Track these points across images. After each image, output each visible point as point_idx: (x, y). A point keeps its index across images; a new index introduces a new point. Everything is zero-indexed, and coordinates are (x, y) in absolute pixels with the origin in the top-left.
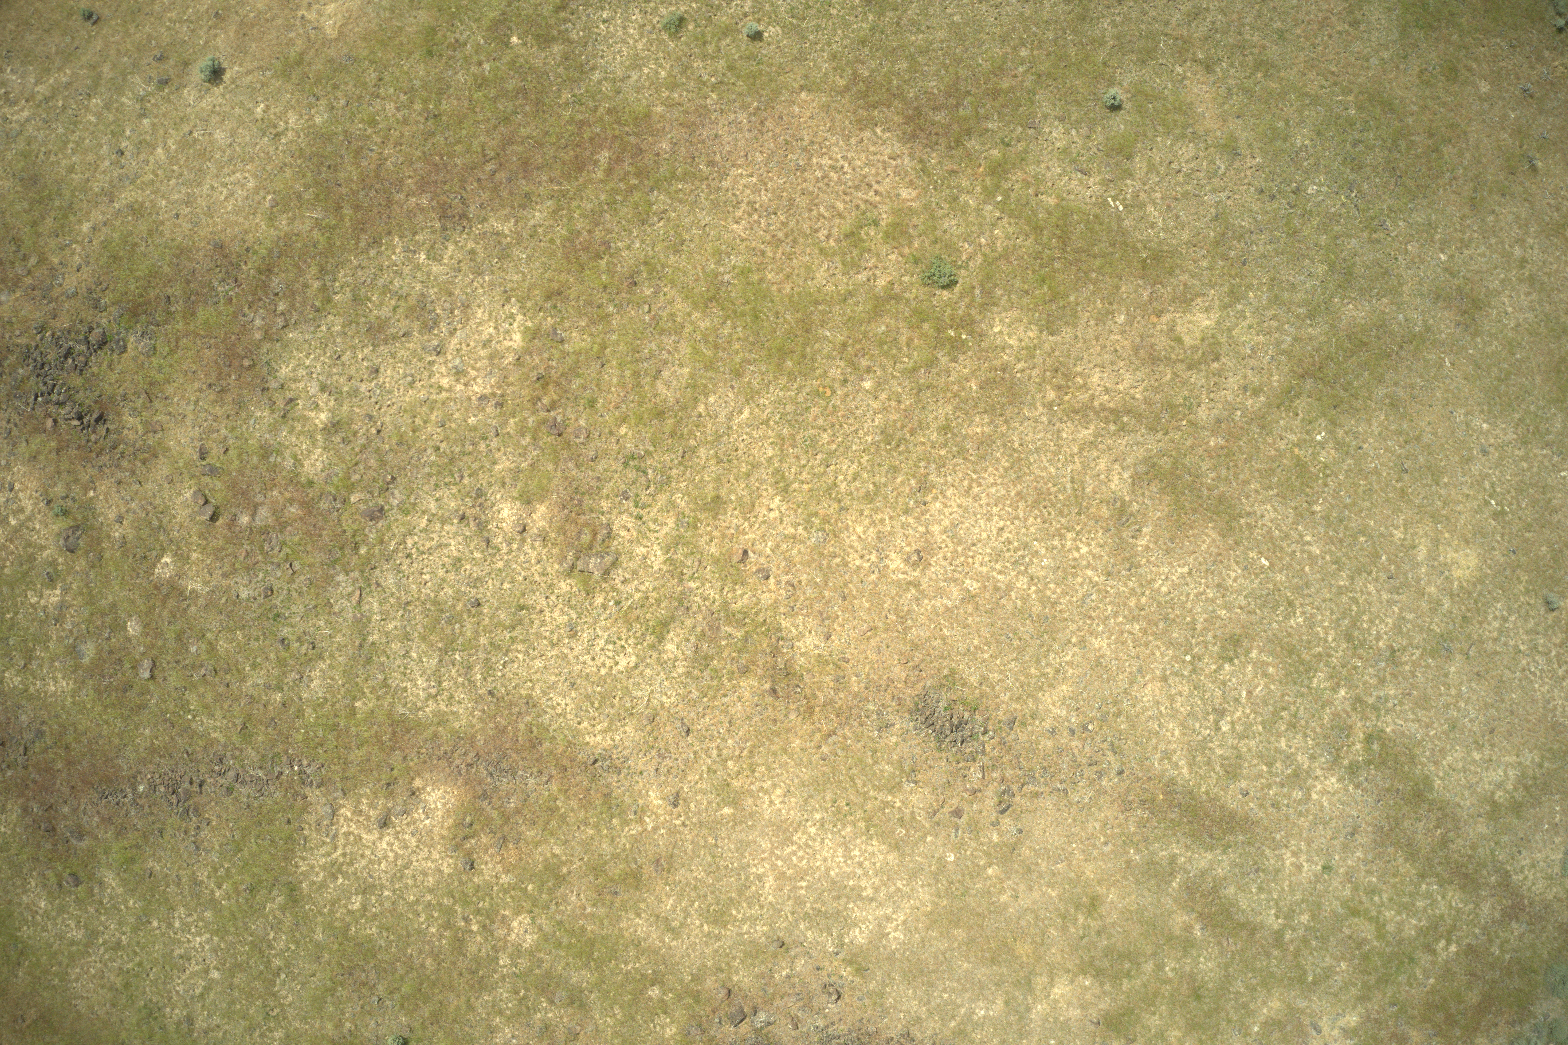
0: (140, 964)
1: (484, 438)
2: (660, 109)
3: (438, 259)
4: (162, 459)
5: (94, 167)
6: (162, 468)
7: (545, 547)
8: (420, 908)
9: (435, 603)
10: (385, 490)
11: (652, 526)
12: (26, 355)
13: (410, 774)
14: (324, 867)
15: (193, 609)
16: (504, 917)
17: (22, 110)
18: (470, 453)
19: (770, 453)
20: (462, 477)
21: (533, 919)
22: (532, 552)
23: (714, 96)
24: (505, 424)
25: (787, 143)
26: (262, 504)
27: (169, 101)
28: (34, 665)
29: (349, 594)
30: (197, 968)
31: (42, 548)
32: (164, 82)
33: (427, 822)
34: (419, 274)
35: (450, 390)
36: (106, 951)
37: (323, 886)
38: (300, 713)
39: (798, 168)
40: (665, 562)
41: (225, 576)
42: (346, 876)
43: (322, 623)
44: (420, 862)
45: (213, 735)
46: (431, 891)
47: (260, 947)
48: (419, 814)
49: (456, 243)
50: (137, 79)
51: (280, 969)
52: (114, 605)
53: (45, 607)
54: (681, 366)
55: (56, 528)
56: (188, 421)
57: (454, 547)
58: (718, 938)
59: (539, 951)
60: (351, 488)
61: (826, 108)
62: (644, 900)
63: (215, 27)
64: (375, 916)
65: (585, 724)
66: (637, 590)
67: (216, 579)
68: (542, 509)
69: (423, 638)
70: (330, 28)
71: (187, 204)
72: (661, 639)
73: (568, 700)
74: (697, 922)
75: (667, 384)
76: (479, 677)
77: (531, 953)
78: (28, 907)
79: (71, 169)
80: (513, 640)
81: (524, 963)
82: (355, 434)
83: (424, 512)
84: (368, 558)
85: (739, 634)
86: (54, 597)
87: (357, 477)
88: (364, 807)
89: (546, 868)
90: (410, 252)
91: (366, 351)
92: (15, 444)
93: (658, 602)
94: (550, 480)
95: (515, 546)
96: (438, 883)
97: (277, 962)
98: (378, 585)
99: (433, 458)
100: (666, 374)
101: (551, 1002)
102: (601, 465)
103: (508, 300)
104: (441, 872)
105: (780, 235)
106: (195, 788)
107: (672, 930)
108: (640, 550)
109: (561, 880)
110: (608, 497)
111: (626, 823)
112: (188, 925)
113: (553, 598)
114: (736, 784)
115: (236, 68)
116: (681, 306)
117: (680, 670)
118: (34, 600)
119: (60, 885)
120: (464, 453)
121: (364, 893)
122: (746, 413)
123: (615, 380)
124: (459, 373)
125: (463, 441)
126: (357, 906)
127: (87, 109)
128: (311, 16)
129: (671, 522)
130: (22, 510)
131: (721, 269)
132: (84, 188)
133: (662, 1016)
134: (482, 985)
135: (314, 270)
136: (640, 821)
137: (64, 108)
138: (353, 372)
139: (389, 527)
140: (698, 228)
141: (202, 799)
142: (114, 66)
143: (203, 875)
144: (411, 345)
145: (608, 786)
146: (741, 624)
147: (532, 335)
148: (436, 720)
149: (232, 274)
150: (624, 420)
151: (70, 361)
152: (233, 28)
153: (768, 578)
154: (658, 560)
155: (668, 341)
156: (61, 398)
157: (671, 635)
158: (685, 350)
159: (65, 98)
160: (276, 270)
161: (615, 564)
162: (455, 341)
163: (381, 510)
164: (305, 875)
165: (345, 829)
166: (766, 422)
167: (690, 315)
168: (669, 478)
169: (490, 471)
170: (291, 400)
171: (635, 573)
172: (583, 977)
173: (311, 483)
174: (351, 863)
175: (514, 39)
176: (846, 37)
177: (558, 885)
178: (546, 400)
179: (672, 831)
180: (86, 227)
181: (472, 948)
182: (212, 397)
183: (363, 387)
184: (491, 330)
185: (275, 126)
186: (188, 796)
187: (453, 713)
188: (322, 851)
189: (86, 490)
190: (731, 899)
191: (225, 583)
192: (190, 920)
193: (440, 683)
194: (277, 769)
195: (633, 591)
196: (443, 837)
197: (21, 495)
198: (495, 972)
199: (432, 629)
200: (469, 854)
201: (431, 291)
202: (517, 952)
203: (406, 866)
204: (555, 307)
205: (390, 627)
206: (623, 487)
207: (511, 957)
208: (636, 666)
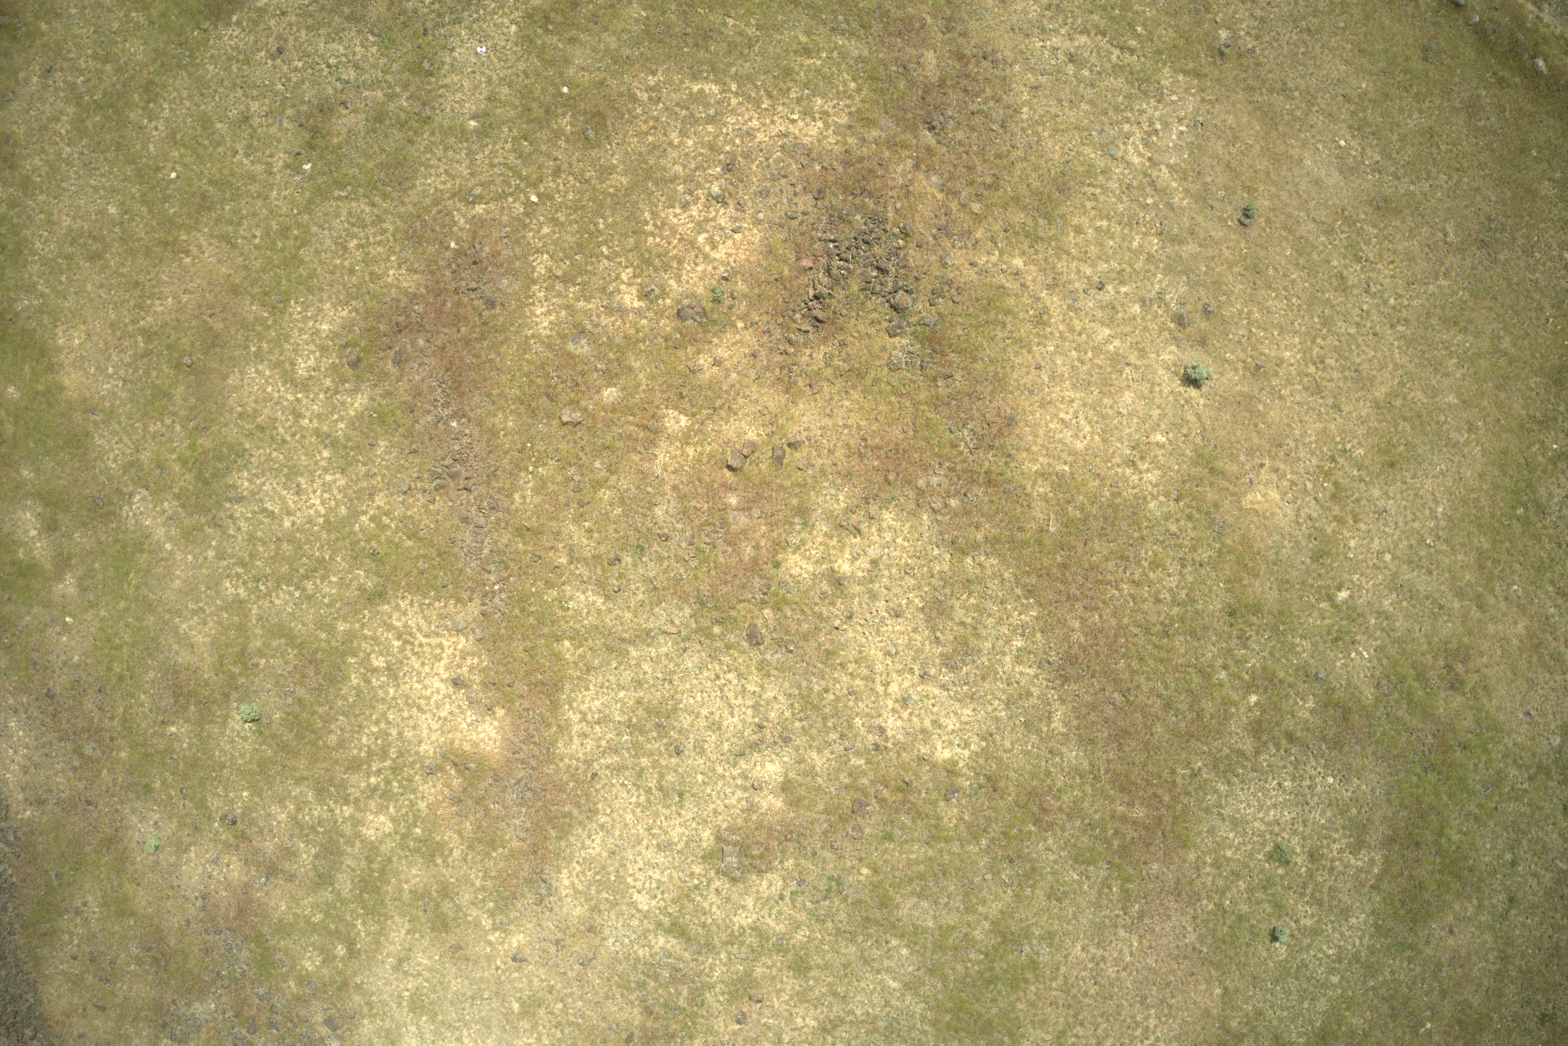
0: (284, 441)
1: (842, 736)
2: (1192, 856)
3: (1018, 660)
4: (784, 398)
5: (1085, 258)
6: (774, 400)
7: (743, 811)
8: (383, 725)
9: (675, 710)
10: (780, 644)
11: (774, 911)
12: (877, 219)
13: (508, 702)
14: (406, 626)
15: (636, 458)
16: (387, 808)
17: (1140, 155)
18: (825, 725)
19: (858, 1012)
20: (801, 720)
21: (390, 835)
22: (736, 799)
23: (1211, 906)
24: (858, 754)
25: (1168, 984)
26: (751, 517)
27: (1161, 330)
28: (559, 287)
29: (672, 622)
30: (290, 503)
31: (678, 278)
32: (1180, 321)
33: (464, 725)
34: (1001, 643)
35: (887, 694)
36: (291, 403)
37: (389, 627)
38: (549, 584)
39: (1144, 998)
40: (741, 927)
41: (675, 488)
42: (402, 650)
43: (641, 597)
44: (426, 722)
45: (517, 496)
46: (400, 734)
47: (321, 567)
48: (470, 716)
49: (1036, 676)
50: (1183, 289)
51: (304, 590)
52: (630, 369)
53: (619, 291)
54: (935, 917)
55: (700, 290)
56: (826, 421)
57: (731, 722)
58: (399, 1004)
59: (362, 841)
60: (777, 608)
61: (1207, 1013)
62: (422, 937)
63: (1245, 368)
64: (368, 681)
65: (578, 868)
66: (711, 904)
67: (671, 479)
68: (778, 803)
69: (639, 702)
70: (1254, 498)
71: (1052, 377)
72: (668, 931)
73: (598, 849)
74: (410, 986)
75: (915, 906)
76: (609, 761)
77: (358, 835)
78: (320, 310)
79: (1078, 230)
80: (649, 791)
81: (348, 829)
82: (833, 604)
83: (762, 686)
84: (710, 636)
85: (682, 1003)
86: (630, 299)
87: (789, 614)
88: (469, 662)
89: (438, 843)
90: (1023, 630)
91: (917, 600)
92: (781, 226)
93: (704, 925)
94: (808, 808)
95: (739, 782)
96: (409, 742)
97: (309, 586)
98: (685, 650)
99: (816, 688)
100: (925, 904)
101: (317, 856)
102: (828, 854)
103: (983, 739)
104: (420, 742)
105: (1074, 991)
106: (462, 483)
107: (400, 961)
108: (750, 902)
109: (430, 859)
110: (797, 865)
111: (492, 914)
112: (329, 491)
113: (694, 825)
114: (542, 1012)
115: (1202, 401)
116: (994, 908)
117: (641, 953)
118: (624, 277)
119: (345, 346)
120: (825, 719)
121: (388, 668)
122: (894, 985)
123: (913, 856)
124: (904, 701)
125: (836, 714)
126: (376, 663)
127: (1145, 234)
128: (1264, 475)
129: (780, 928)
130: (714, 247)
131: (1035, 942)
132: (1062, 251)
133: (320, 958)
134: (321, 792)
135: (995, 532)
136: (494, 929)
137: (1145, 207)
138: (894, 591)
139: (743, 652)
140: (1074, 915)
141: (453, 494)
142: (1195, 257)
143: (380, 500)
144: (927, 647)
145: (523, 896)
146: (691, 1001)
147: (951, 769)
148: (562, 723)
149: (983, 443)
150: (876, 871)
151: (874, 274)
152: (1246, 389)
153: (739, 1022)
154: (743, 919)
155: (957, 902)
156: (835, 271)
157: (674, 941)
158: (950, 919)
159: (1155, 204)
160: (990, 490)
161: (734, 880)
162: (937, 691)
163: (758, 644)
164: (397, 607)
165: (446, 644)
166: (887, 1003)
167: (986, 918)
168: (824, 921)
169: (810, 747)
170: (859, 531)
171: (728, 900)
172: (345, 884)
173: (777, 565)
174: (415, 654)
175: (1253, 699)
176: (1280, 1020)
177: (423, 856)
178: (886, 793)
179: (489, 958)
180: (1018, 262)
181: (354, 778)
182: (852, 443)
183: (881, 604)
184: (951, 727)
185: (1142, 458)
186: (454, 476)
187: (571, 740)
188: (422, 622)
189: (744, 317)
190: (436, 1014)
191: (667, 488)
192: (335, 492)
193: (598, 723)
194: (492, 568)
195: (711, 902)
196: (452, 743)
197: (730, 243)
198: (336, 802)
199: (648, 710)
200: (441, 769)
201: (984, 659)
202: (356, 822)
203: (419, 708)
204: (981, 787)
205: (646, 667)
206: (810, 879)
207: (352, 816)
208: (639, 911)
